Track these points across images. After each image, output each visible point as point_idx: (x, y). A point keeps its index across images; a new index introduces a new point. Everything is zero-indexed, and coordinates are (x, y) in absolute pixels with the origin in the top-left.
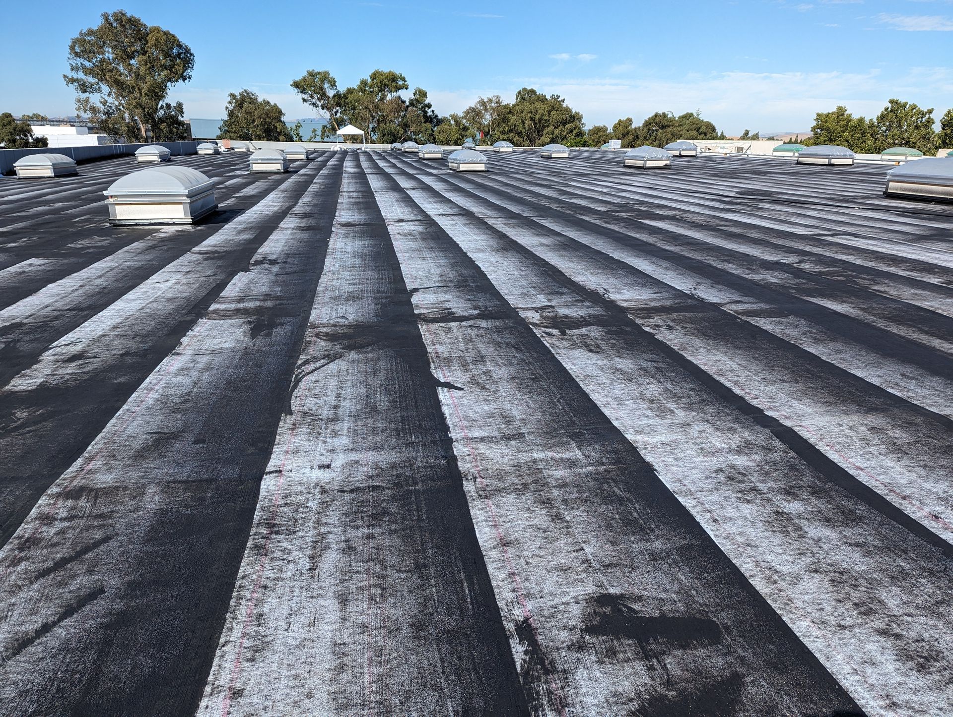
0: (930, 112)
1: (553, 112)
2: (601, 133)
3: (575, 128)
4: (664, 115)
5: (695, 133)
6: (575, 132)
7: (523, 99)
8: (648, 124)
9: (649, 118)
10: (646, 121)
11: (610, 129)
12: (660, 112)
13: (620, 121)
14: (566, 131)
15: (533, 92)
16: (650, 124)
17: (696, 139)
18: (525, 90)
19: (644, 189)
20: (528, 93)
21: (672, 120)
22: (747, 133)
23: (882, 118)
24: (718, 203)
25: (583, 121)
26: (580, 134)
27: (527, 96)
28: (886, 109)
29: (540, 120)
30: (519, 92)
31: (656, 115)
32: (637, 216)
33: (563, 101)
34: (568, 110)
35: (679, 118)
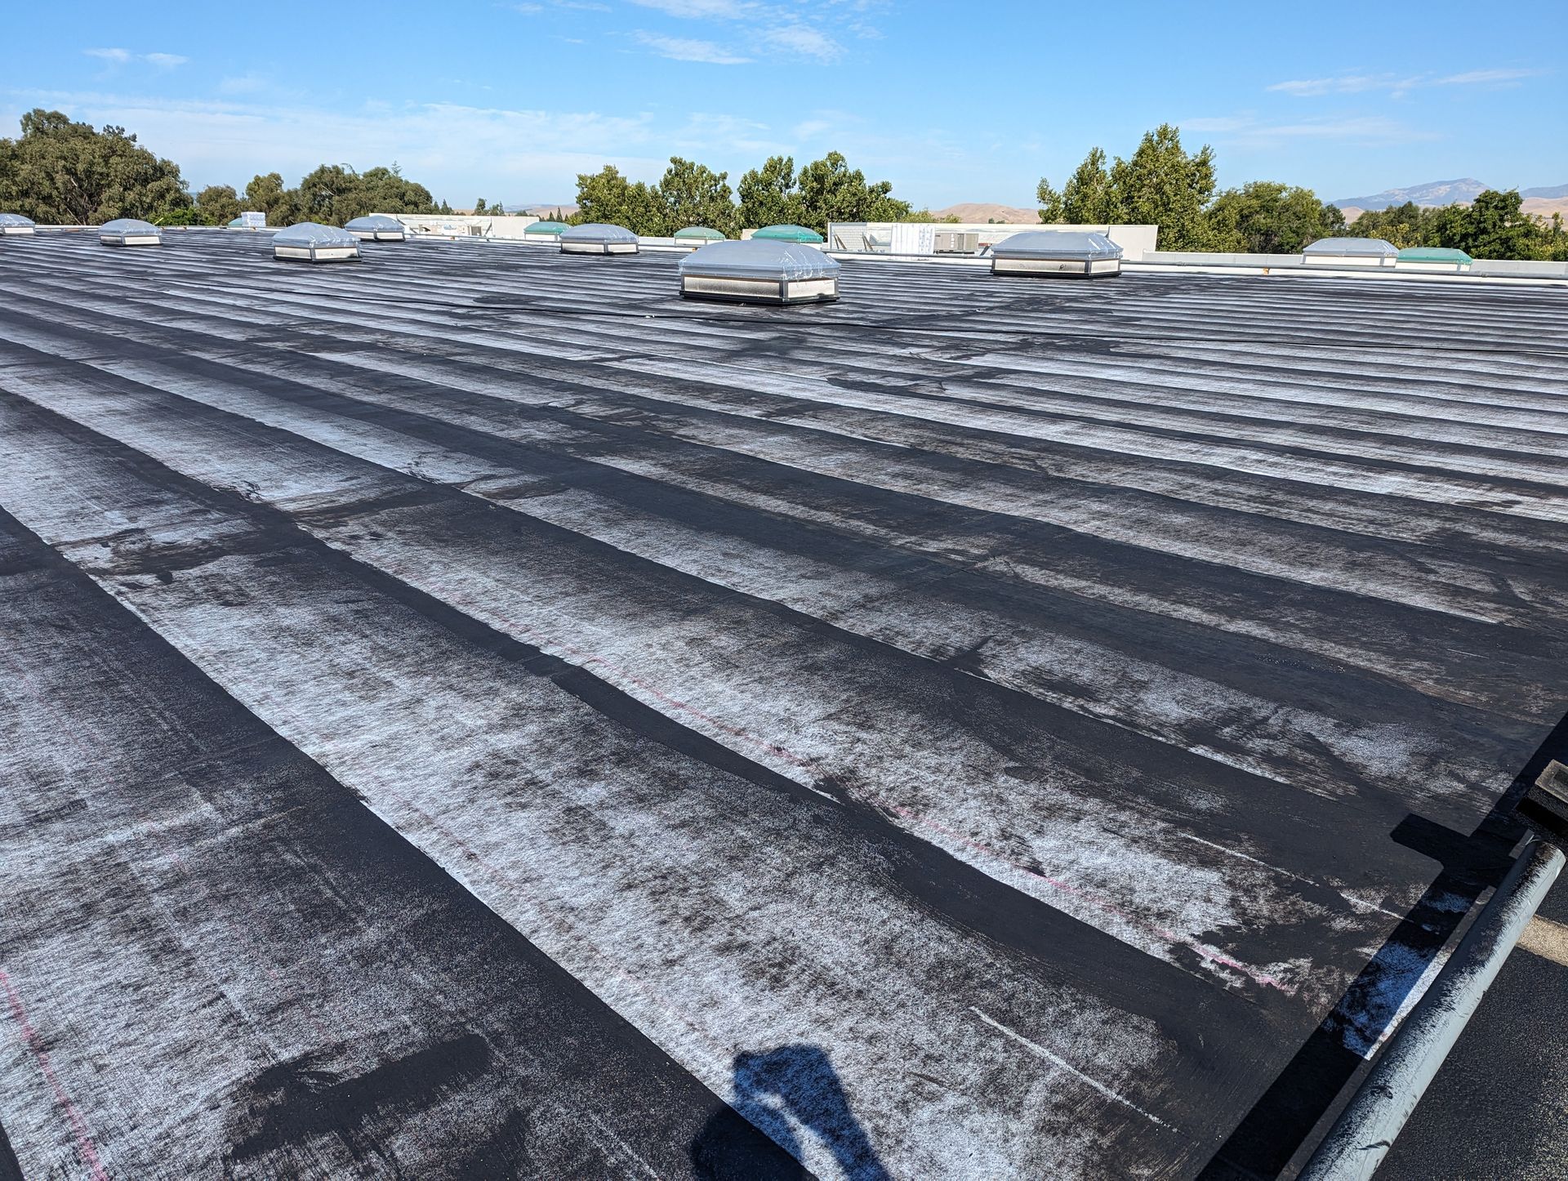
0: (724, 177)
1: (114, 160)
2: (224, 200)
3: (168, 190)
4: (337, 171)
5: (398, 203)
6: (169, 197)
7: (38, 129)
8: (311, 184)
9: (311, 175)
10: (306, 181)
11: (241, 194)
12: (329, 165)
13: (257, 178)
14: (151, 195)
15: (59, 118)
16: (315, 185)
17: (402, 212)
18: (36, 112)
19: (315, 298)
20: (48, 119)
21: (352, 179)
22: (482, 204)
23: (667, 184)
24: (447, 318)
25: (182, 177)
26: (181, 201)
27: (42, 124)
28: (670, 172)
29: (89, 173)
30: (28, 117)
31: (323, 170)
32: (305, 346)
33: (134, 138)
34: (144, 156)
35: (365, 176)
